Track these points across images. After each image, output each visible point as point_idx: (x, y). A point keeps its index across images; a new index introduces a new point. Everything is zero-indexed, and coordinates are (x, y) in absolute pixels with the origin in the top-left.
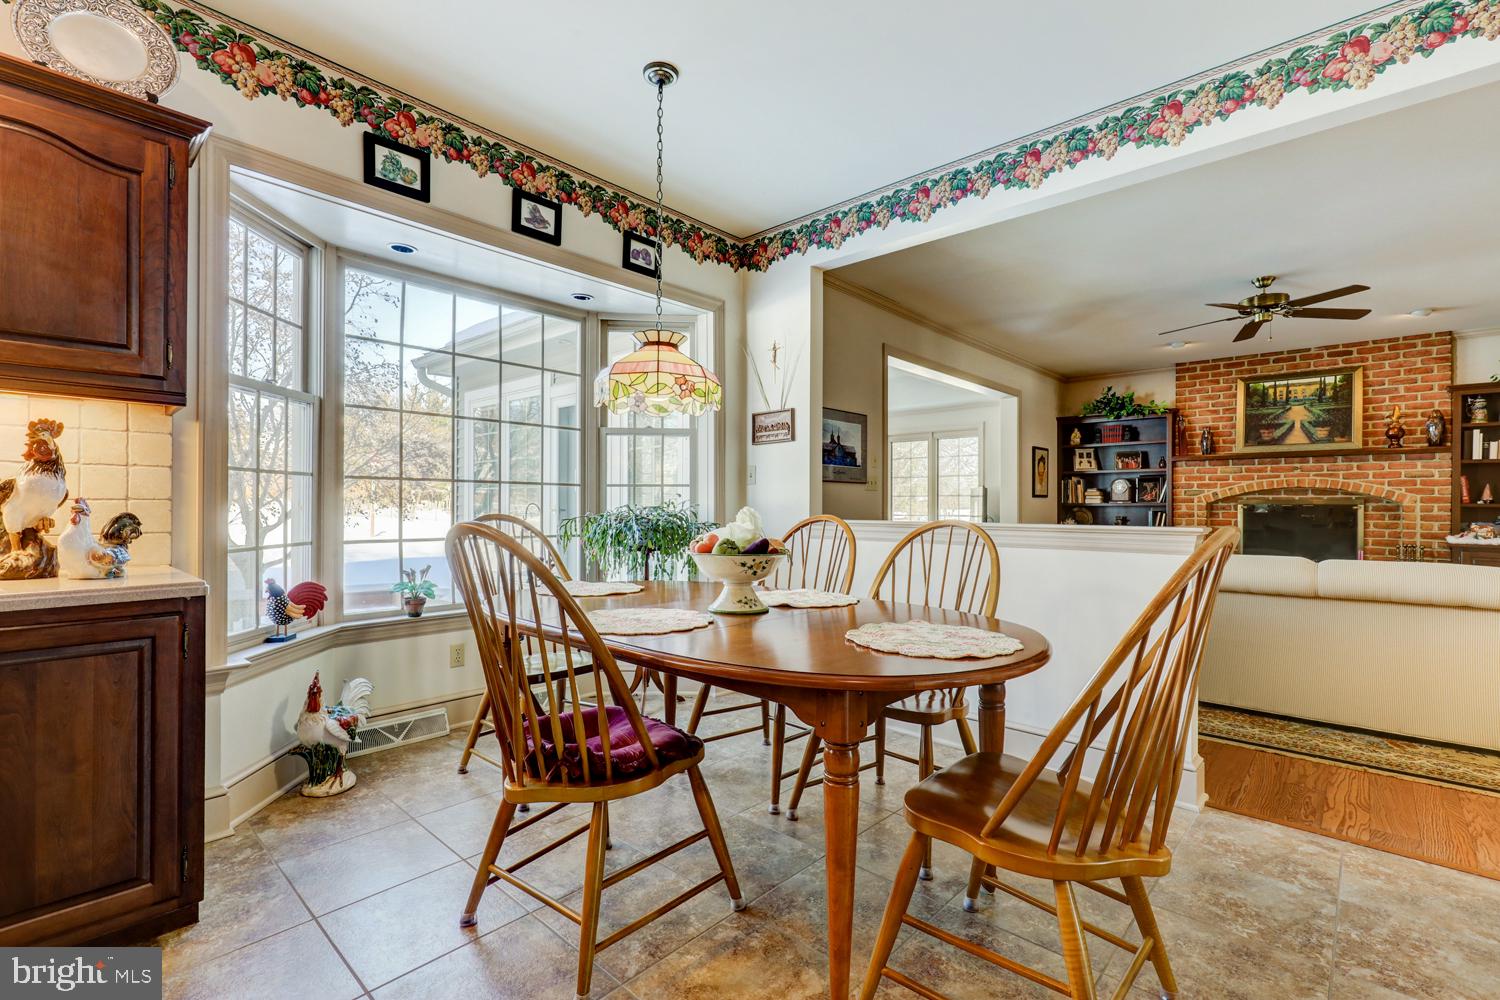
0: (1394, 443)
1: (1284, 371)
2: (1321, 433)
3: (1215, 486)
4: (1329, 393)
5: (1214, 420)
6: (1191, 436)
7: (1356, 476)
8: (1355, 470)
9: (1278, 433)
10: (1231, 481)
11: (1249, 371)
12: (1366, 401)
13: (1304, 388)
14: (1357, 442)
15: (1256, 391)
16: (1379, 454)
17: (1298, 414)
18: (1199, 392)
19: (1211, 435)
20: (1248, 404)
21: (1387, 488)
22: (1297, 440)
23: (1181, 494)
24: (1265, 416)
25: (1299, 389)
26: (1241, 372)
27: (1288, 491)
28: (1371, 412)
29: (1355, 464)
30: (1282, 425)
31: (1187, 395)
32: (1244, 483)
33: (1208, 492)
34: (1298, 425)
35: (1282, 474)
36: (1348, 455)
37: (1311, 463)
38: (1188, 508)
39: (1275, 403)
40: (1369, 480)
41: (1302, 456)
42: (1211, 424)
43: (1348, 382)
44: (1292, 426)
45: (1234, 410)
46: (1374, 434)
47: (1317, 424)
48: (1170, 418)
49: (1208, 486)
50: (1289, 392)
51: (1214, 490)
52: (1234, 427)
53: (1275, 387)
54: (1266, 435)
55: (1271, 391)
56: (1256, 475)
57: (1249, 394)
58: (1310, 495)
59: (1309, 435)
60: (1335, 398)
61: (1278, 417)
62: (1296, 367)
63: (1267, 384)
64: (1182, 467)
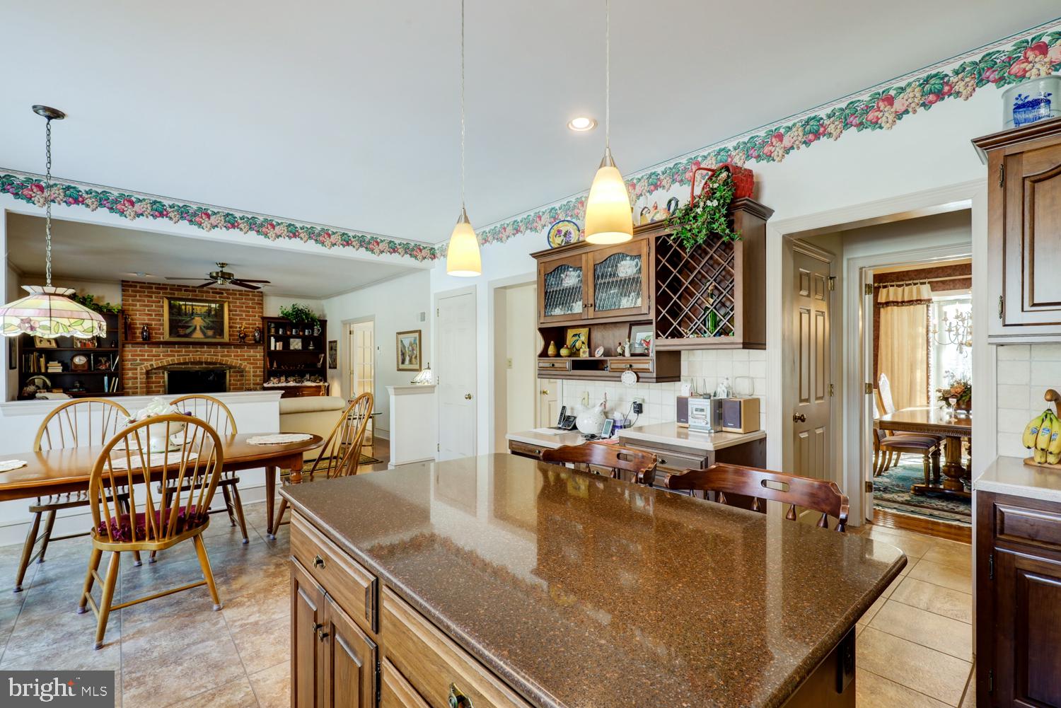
0: (241, 341)
1: (190, 297)
2: (210, 333)
3: (152, 360)
4: (213, 313)
5: (149, 320)
6: (134, 328)
7: (226, 356)
8: (226, 353)
9: (188, 331)
10: (161, 357)
11: (171, 294)
12: (230, 319)
13: (201, 307)
14: (226, 338)
15: (175, 306)
16: (236, 346)
17: (198, 322)
18: (139, 301)
19: (148, 329)
20: (171, 313)
21: (240, 362)
22: (198, 335)
23: (128, 365)
24: (180, 321)
25: (198, 308)
26: (165, 293)
27: (193, 363)
28: (231, 325)
29: (226, 350)
30: (190, 327)
31: (131, 302)
32: (170, 359)
33: (147, 364)
34: (198, 328)
35: (191, 354)
36: (223, 345)
37: (205, 349)
38: (133, 374)
39: (186, 314)
40: (232, 357)
41: (201, 344)
42: (147, 322)
43: (222, 307)
44: (195, 328)
45: (162, 315)
46: (233, 335)
47: (207, 328)
48: (120, 315)
49: (147, 360)
50: (193, 309)
51: (151, 363)
52: (162, 325)
53: (186, 305)
54: (182, 332)
55: (183, 307)
56: (176, 354)
57: (171, 307)
58: (204, 366)
59: (204, 333)
60: (216, 315)
61: (186, 322)
62: (196, 295)
63: (181, 303)
64: (129, 348)
